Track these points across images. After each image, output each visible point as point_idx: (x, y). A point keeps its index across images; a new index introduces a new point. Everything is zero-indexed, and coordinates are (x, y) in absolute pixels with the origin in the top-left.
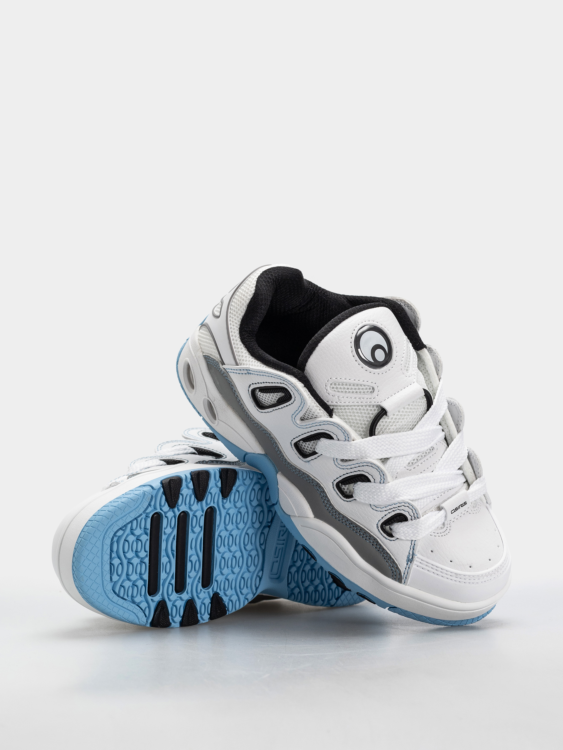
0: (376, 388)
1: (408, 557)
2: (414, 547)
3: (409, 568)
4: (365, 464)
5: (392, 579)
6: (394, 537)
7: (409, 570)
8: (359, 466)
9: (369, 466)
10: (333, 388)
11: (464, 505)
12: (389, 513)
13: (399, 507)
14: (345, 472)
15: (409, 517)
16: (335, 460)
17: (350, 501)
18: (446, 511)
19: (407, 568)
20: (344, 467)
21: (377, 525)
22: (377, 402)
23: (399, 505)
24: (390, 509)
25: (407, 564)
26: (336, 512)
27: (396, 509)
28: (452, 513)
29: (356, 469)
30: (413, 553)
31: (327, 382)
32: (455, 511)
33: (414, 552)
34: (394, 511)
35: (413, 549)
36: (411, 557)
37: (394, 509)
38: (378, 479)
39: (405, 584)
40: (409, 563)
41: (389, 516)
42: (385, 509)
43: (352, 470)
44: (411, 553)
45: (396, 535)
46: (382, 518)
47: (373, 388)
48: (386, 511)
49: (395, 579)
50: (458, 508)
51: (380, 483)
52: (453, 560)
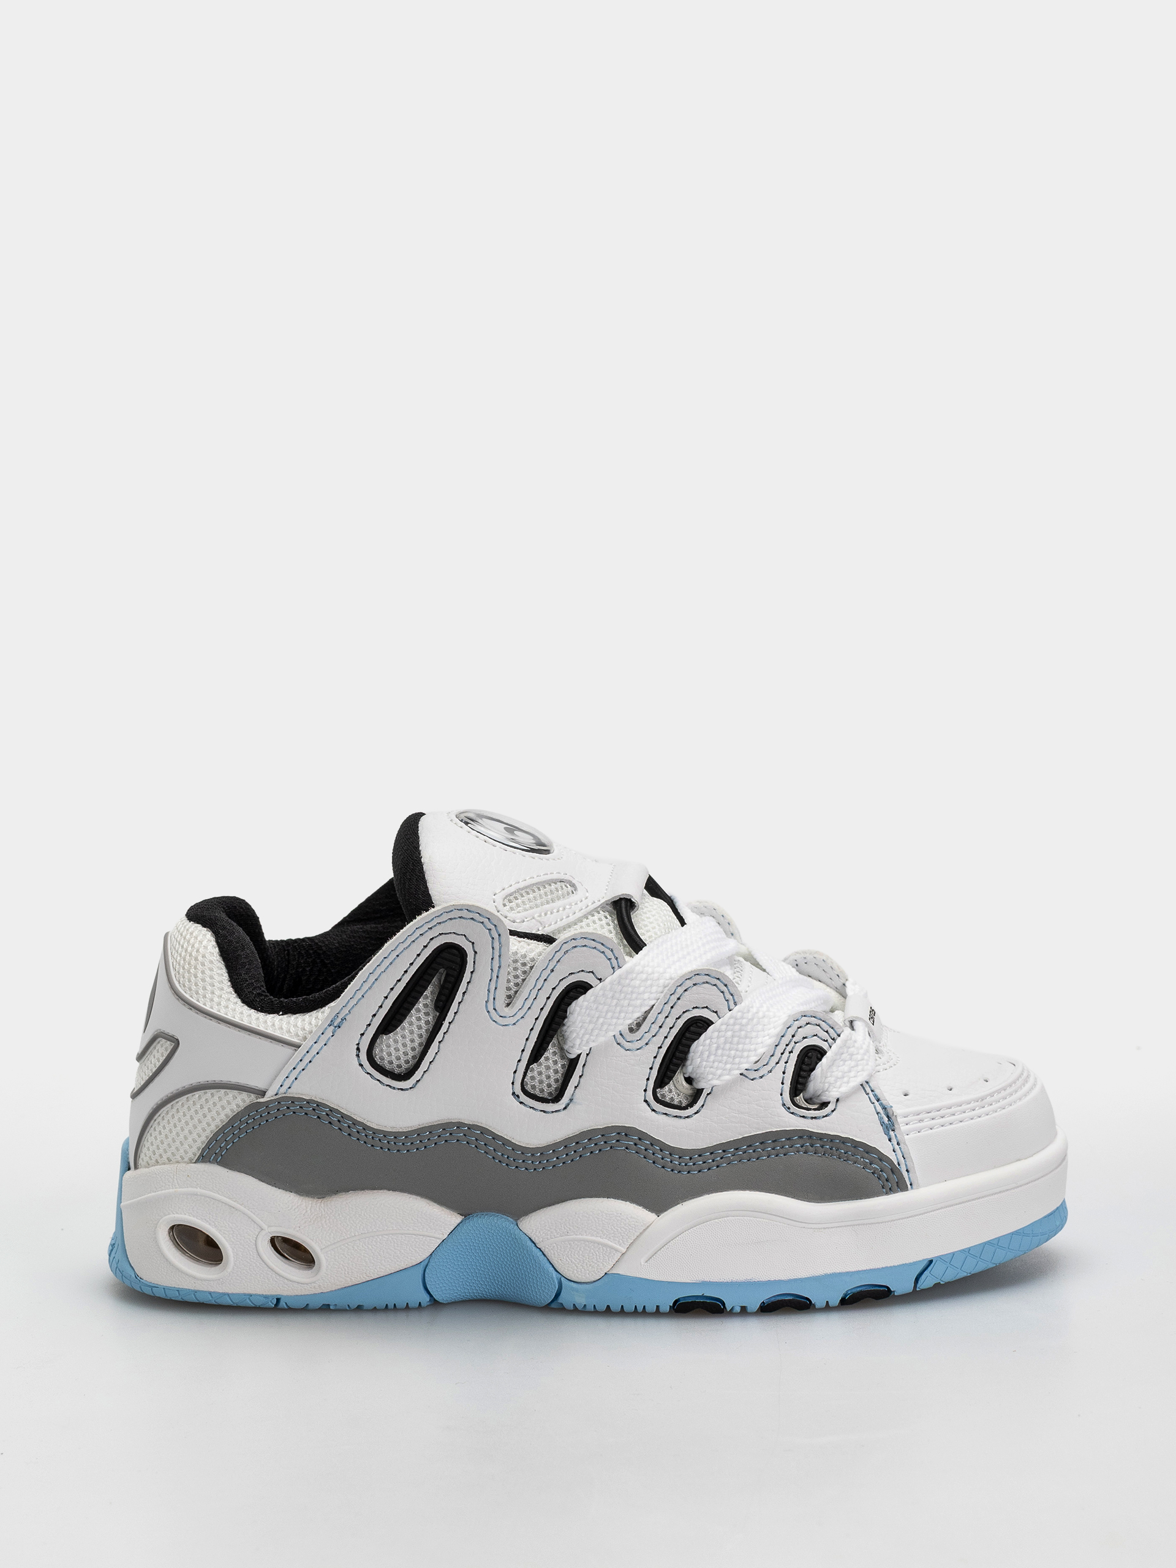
0: (574, 881)
1: (882, 1123)
2: (875, 1096)
3: (898, 1144)
4: (680, 990)
5: (887, 1193)
6: (829, 1103)
7: (902, 1145)
8: (672, 1007)
9: (690, 987)
12: (786, 1063)
13: (793, 1036)
14: (653, 1048)
15: (825, 1046)
16: (620, 1040)
17: (703, 1106)
19: (897, 1147)
20: (648, 1036)
21: (784, 1105)
22: (595, 902)
23: (791, 1031)
24: (782, 1054)
25: (890, 1140)
26: (691, 1159)
27: (792, 1044)
28: (872, 1024)
29: (670, 1022)
30: (884, 1108)
33: (884, 1102)
34: (791, 1052)
35: (878, 1100)
36: (886, 1119)
37: (789, 1048)
38: (722, 1006)
39: (914, 1186)
40: (892, 1133)
41: (791, 1068)
42: (775, 1059)
43: (664, 1031)
44: (879, 1109)
45: (831, 1095)
46: (783, 1083)
47: (572, 884)
48: (777, 1063)
49: (891, 1191)
51: (730, 1010)
52: (952, 1086)
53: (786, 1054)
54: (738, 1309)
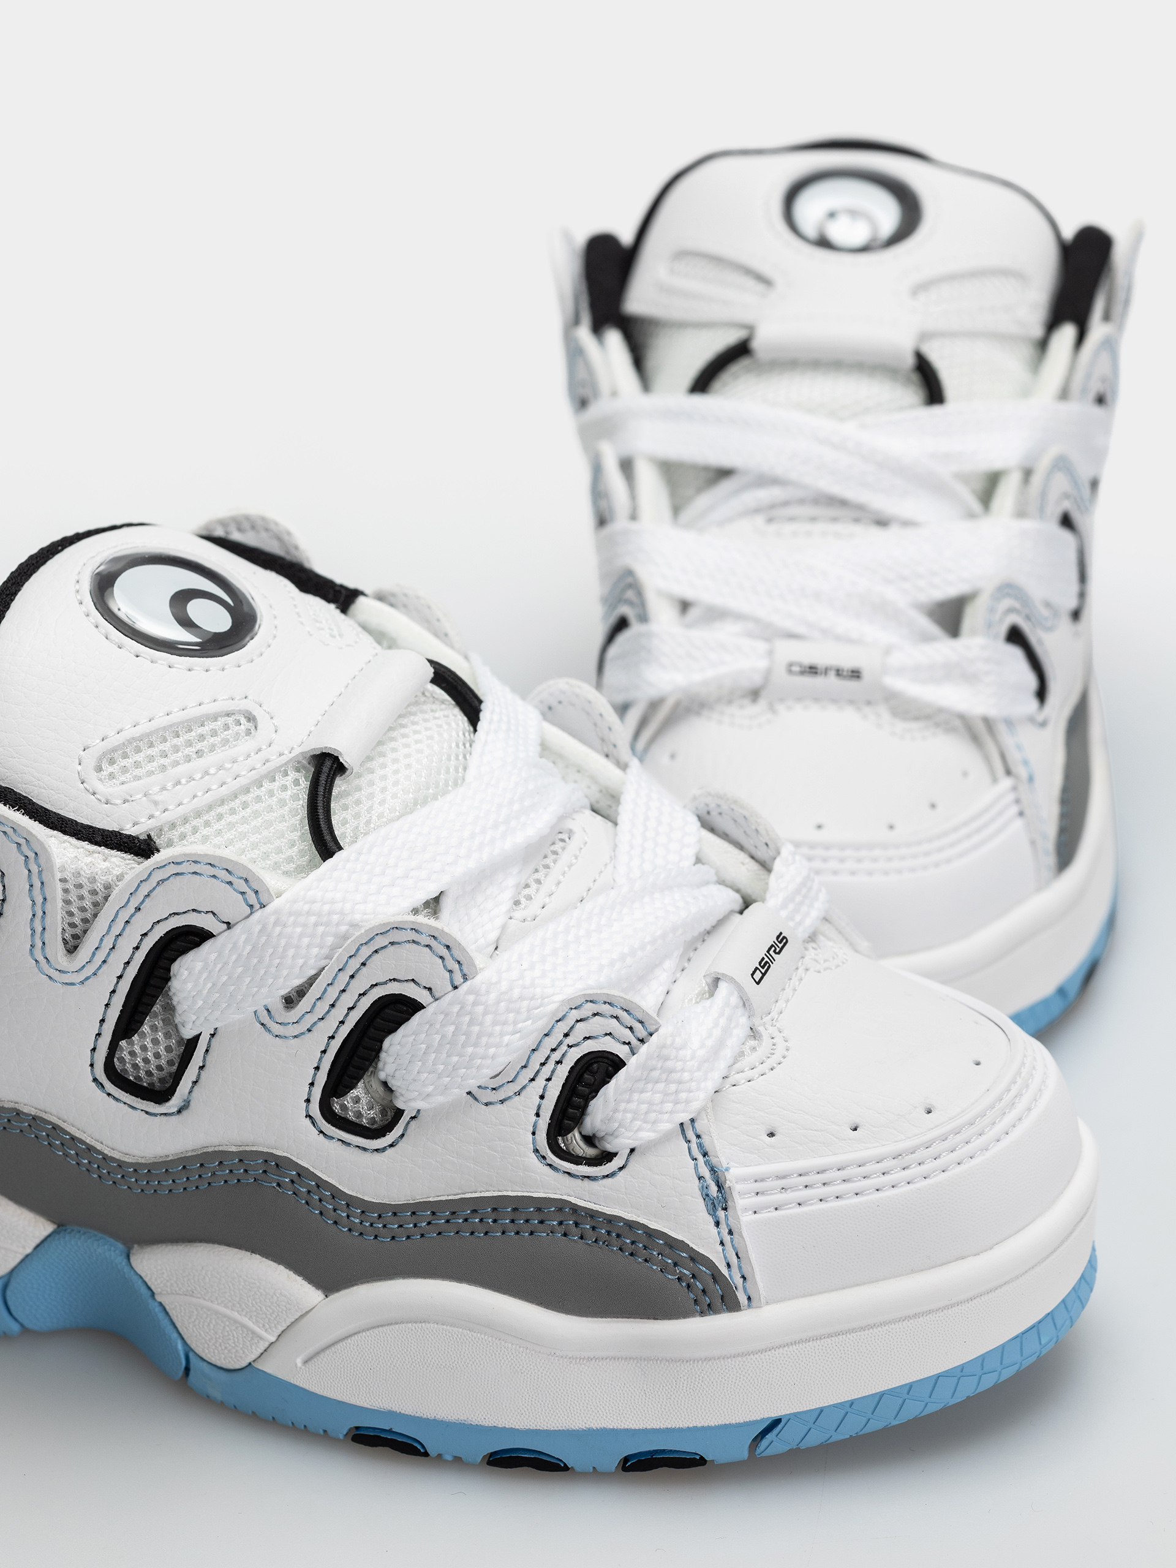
0: (257, 712)
1: (706, 1196)
2: (700, 1146)
3: (731, 1233)
4: (366, 952)
5: (702, 1313)
6: (615, 1154)
7: (736, 1236)
8: (352, 977)
9: (382, 948)
10: (112, 776)
11: (780, 945)
12: (549, 1080)
13: (566, 1035)
14: (318, 1039)
15: (621, 1051)
16: (266, 1019)
17: (403, 1135)
18: (732, 980)
19: (727, 1238)
20: (309, 1020)
21: (536, 1151)
22: (286, 752)
23: (563, 1027)
24: (543, 1064)
25: (717, 1224)
26: (380, 1216)
27: (564, 1048)
28: (758, 983)
29: (348, 1000)
30: (713, 1170)
31: (79, 768)
32: (763, 971)
33: (714, 1160)
34: (559, 1062)
35: (705, 1154)
36: (713, 1190)
37: (556, 1056)
38: (441, 981)
39: (754, 1303)
40: (721, 1214)
41: (554, 1091)
42: (529, 1073)
43: (339, 1013)
44: (705, 1172)
45: (619, 1143)
46: (538, 1115)
47: (251, 718)
48: (533, 1080)
49: (710, 1309)
50: (766, 959)
51: (456, 988)
52: (857, 1121)
53: (550, 1065)
54: (449, 1458)
